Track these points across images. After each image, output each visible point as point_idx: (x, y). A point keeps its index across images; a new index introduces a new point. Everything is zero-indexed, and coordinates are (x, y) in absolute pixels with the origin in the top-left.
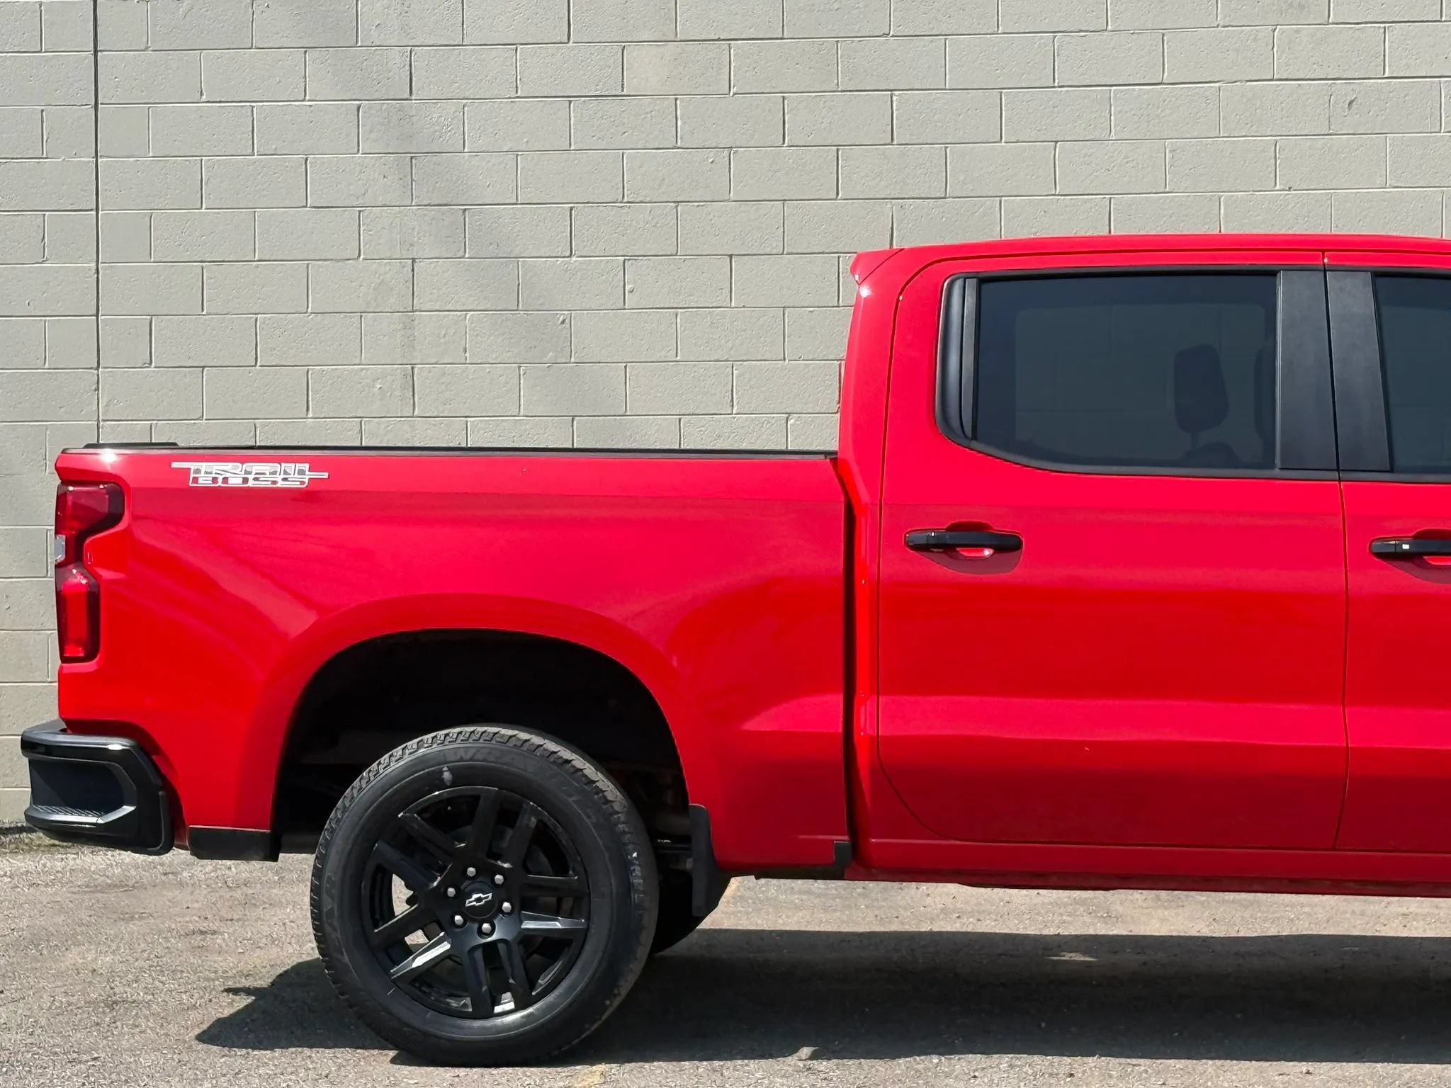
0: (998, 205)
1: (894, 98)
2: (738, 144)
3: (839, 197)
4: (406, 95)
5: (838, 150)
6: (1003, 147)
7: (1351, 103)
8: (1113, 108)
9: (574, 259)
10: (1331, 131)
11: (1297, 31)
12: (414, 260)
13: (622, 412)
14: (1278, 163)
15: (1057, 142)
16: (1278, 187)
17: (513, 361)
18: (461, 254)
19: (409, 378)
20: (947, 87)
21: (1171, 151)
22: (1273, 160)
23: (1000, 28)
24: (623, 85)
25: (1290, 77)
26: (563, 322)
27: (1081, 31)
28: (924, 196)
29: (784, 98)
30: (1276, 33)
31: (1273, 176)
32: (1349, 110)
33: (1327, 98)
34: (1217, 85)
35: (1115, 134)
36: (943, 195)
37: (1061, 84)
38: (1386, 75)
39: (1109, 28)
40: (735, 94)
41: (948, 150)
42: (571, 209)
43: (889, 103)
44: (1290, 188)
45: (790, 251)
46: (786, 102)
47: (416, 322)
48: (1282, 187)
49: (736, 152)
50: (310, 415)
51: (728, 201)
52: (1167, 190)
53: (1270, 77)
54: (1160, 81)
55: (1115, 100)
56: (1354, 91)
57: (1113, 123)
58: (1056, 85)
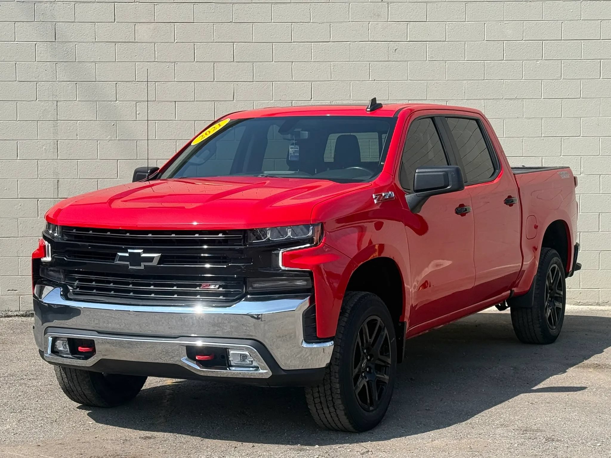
0: (272, 85)
1: (234, 45)
2: (178, 61)
3: (215, 81)
4: (54, 41)
5: (214, 64)
6: (274, 64)
7: (395, 50)
8: (312, 50)
9: (117, 102)
10: (389, 60)
11: (377, 24)
12: (57, 101)
13: (136, 158)
14: (370, 70)
15: (293, 62)
16: (370, 80)
17: (95, 139)
18: (75, 99)
19: (56, 145)
20: (254, 41)
21: (333, 66)
22: (369, 70)
23: (272, 21)
24: (135, 38)
25: (374, 40)
26: (114, 125)
27: (301, 22)
28: (245, 81)
29: (194, 44)
30: (370, 24)
31: (369, 75)
32: (395, 52)
33: (388, 48)
34: (349, 43)
35: (313, 60)
36: (252, 81)
37: (294, 41)
38: (408, 40)
39: (311, 21)
40: (176, 42)
41: (254, 64)
42: (116, 84)
43: (233, 47)
44: (375, 80)
45: (197, 100)
46: (195, 46)
47: (59, 124)
48: (372, 79)
49: (177, 64)
50: (18, 158)
51: (174, 81)
52: (332, 80)
53: (368, 40)
54: (329, 41)
55: (313, 47)
56: (397, 46)
57: (312, 56)
58: (292, 41)
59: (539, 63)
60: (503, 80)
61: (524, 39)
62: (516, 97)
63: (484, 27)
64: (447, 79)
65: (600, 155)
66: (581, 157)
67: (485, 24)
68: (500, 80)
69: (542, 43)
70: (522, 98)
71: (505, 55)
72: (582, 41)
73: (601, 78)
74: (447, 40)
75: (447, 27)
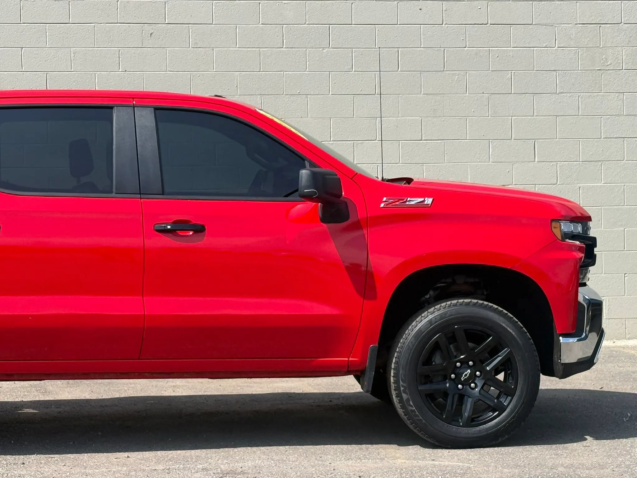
7: (151, 34)
8: (47, 33)
10: (143, 46)
11: (128, 2)
14: (120, 59)
15: (22, 48)
16: (120, 70)
21: (73, 53)
22: (118, 58)
25: (125, 22)
30: (119, 2)
31: (118, 65)
32: (151, 37)
33: (141, 32)
34: (93, 24)
35: (49, 45)
37: (24, 22)
38: (166, 23)
44: (125, 71)
48: (122, 70)
52: (72, 70)
53: (116, 22)
54: (68, 22)
55: (48, 30)
56: (152, 29)
57: (47, 40)
58: (22, 22)
59: (326, 52)
60: (282, 72)
61: (307, 23)
62: (299, 93)
63: (258, 8)
64: (214, 71)
65: (400, 162)
66: (378, 166)
67: (260, 3)
68: (279, 71)
69: (328, 28)
70: (307, 94)
71: (285, 41)
72: (376, 26)
73: (399, 70)
74: (214, 23)
75: (214, 7)
